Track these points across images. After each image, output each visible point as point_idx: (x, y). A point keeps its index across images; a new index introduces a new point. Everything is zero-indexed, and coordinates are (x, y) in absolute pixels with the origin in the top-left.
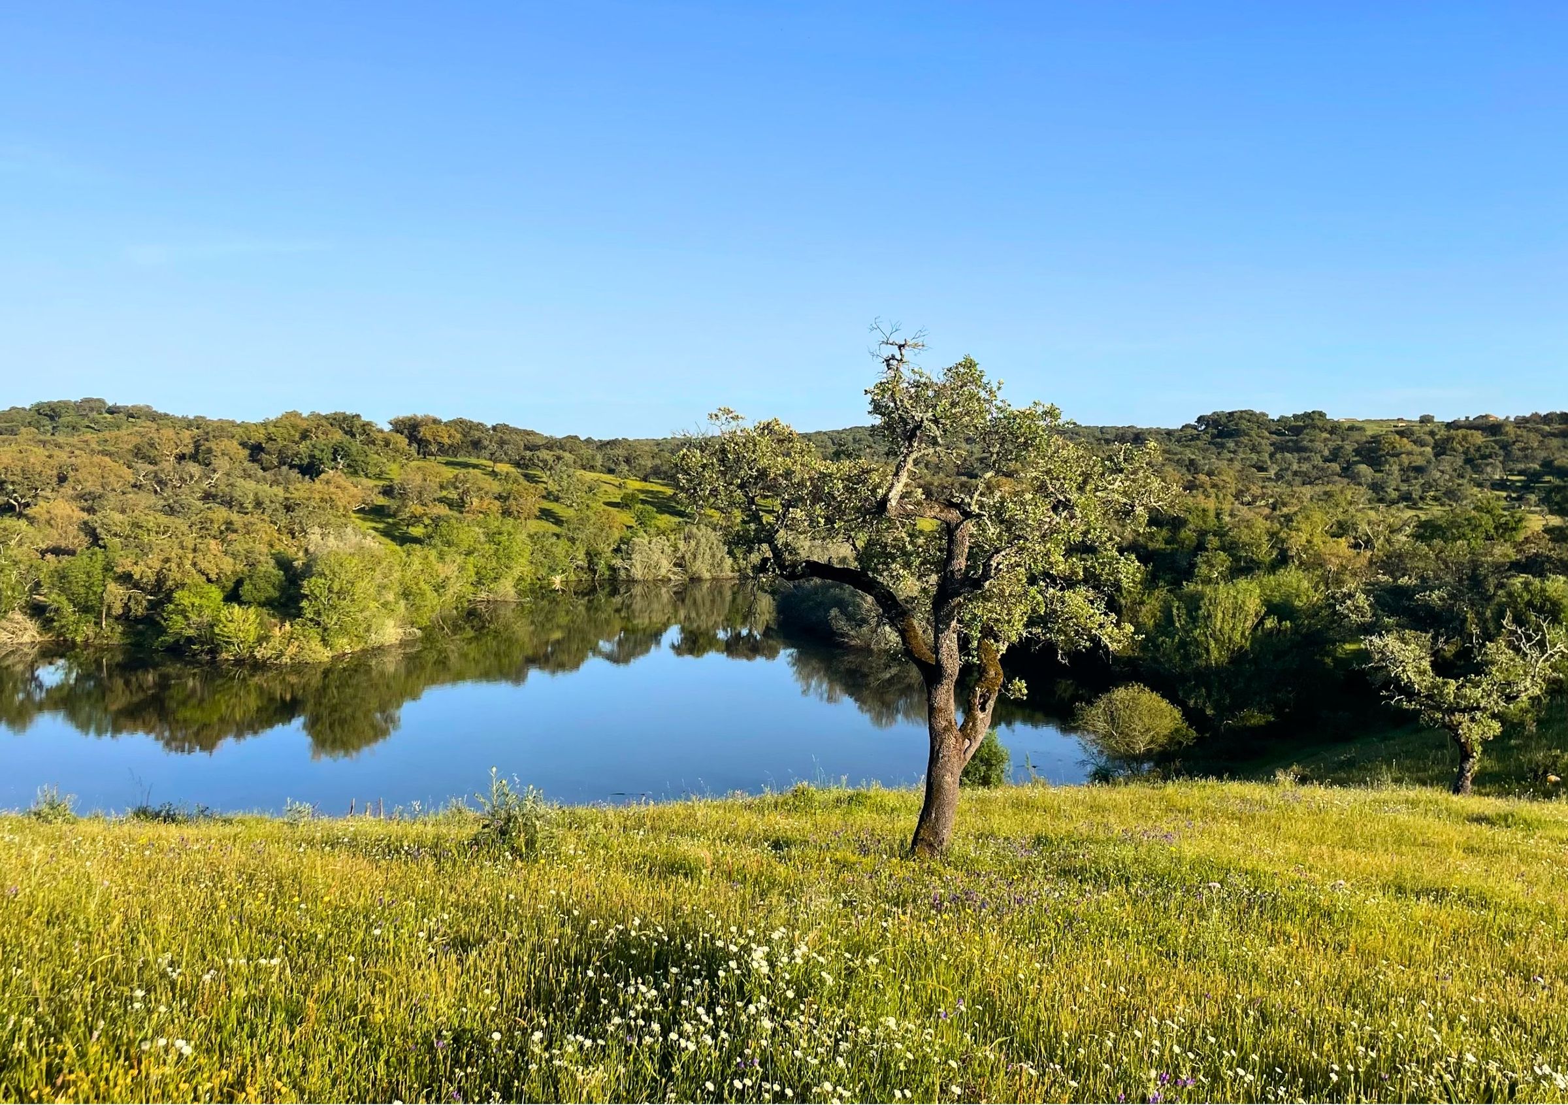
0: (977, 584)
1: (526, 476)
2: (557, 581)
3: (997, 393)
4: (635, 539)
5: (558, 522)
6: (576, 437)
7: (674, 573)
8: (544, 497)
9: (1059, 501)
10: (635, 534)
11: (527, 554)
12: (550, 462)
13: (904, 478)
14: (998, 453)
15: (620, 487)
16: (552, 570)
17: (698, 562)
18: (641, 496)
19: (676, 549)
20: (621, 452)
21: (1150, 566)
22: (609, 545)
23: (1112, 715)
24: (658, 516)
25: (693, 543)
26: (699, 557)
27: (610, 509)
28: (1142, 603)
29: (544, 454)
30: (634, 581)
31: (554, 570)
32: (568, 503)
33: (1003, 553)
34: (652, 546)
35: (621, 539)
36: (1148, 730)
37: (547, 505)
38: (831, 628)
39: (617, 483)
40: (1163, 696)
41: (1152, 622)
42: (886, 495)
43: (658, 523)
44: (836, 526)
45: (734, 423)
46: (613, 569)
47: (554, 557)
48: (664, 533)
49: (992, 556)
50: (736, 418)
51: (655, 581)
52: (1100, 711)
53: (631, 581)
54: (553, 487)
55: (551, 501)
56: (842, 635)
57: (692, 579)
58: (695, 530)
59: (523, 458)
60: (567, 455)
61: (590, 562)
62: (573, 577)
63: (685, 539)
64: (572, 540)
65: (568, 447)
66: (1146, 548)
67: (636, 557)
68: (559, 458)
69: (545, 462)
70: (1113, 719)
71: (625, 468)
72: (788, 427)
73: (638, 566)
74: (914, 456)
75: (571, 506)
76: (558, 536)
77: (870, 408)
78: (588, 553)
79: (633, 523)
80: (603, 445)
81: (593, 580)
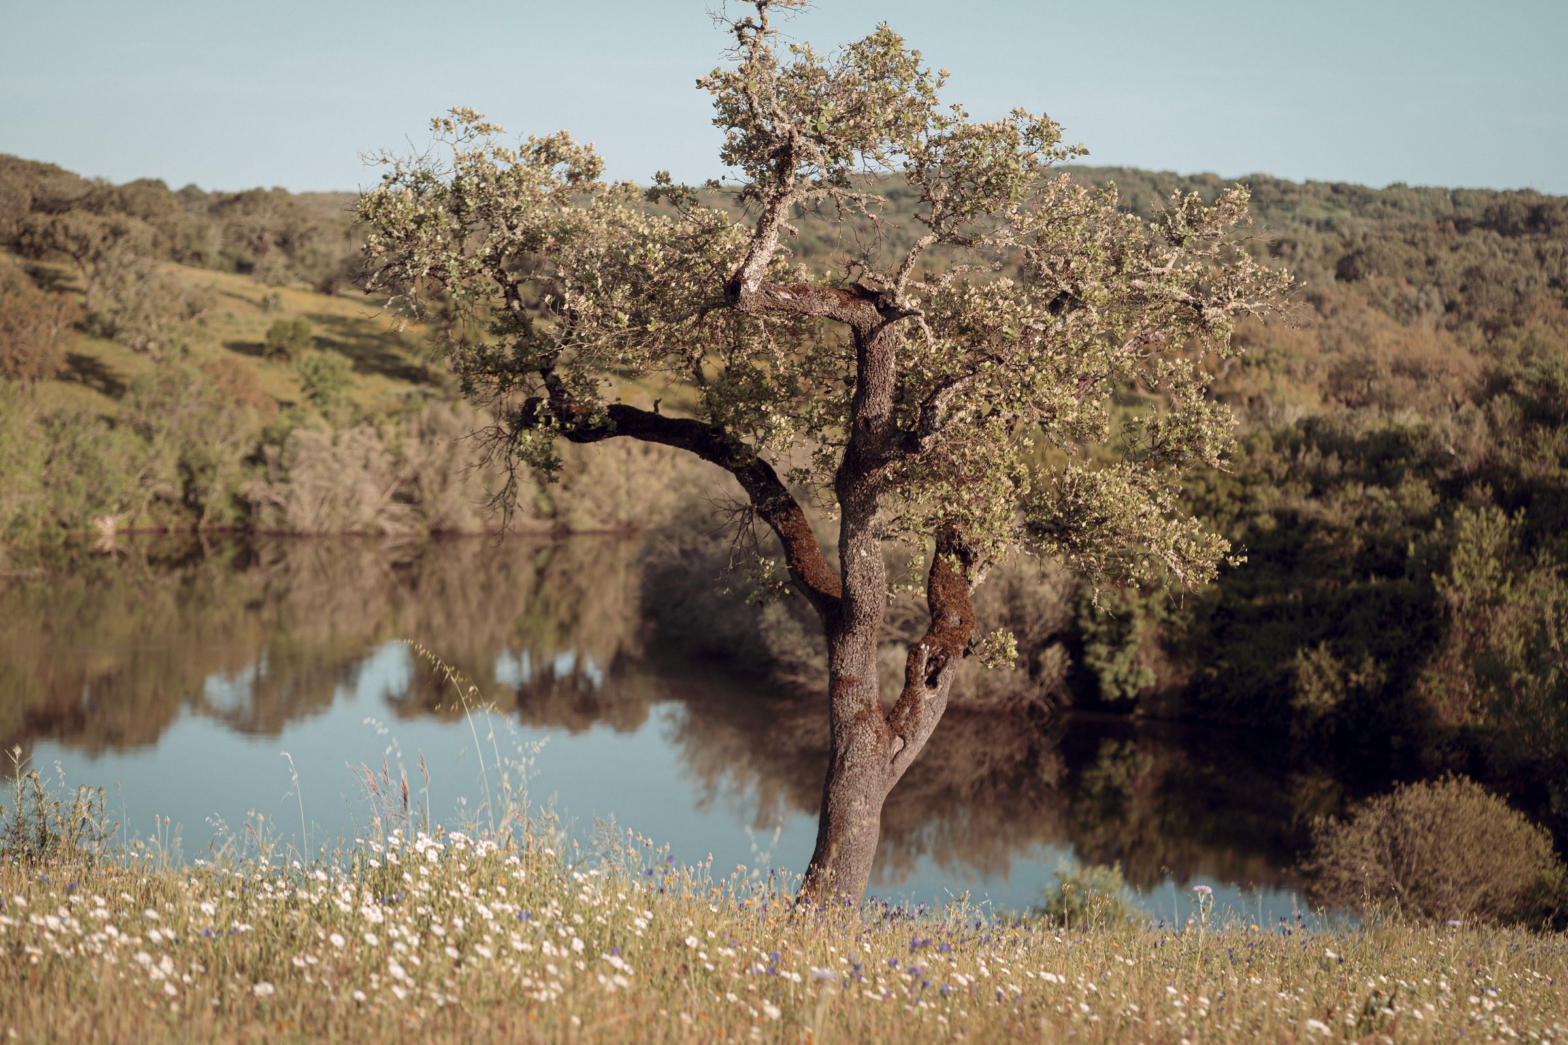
0: (910, 443)
1: (36, 275)
2: (108, 526)
3: (938, 92)
4: (300, 433)
5: (113, 387)
6: (159, 184)
7: (394, 518)
8: (79, 327)
9: (1064, 294)
10: (298, 420)
11: (35, 464)
12: (96, 242)
13: (772, 242)
14: (946, 202)
15: (264, 305)
16: (97, 503)
17: (454, 491)
18: (318, 330)
19: (399, 461)
20: (267, 220)
21: (1520, 517)
22: (235, 445)
23: (1394, 845)
24: (357, 378)
25: (442, 446)
26: (455, 480)
27: (241, 359)
28: (1498, 601)
29: (81, 222)
30: (297, 536)
31: (101, 504)
32: (139, 341)
33: (958, 385)
34: (340, 450)
35: (265, 432)
36: (1475, 882)
37: (86, 346)
38: (765, 649)
39: (258, 297)
40: (1513, 803)
41: (1519, 647)
42: (740, 272)
43: (358, 396)
44: (651, 328)
45: (480, 139)
46: (244, 504)
47: (101, 472)
48: (369, 420)
49: (937, 391)
50: (484, 129)
51: (347, 536)
52: (1367, 835)
53: (286, 535)
54: (101, 302)
55: (94, 335)
56: (793, 668)
57: (437, 534)
58: (445, 413)
59: (28, 230)
60: (136, 225)
61: (188, 485)
62: (145, 522)
63: (422, 435)
64: (147, 432)
65: (139, 205)
66: (1515, 474)
67: (301, 476)
68: (117, 232)
69: (83, 242)
70: (1396, 854)
71: (276, 259)
72: (588, 149)
73: (306, 498)
74: (789, 201)
75: (144, 349)
76: (112, 423)
77: (715, 113)
78: (183, 466)
79: (294, 394)
80: (223, 204)
81: (195, 530)
